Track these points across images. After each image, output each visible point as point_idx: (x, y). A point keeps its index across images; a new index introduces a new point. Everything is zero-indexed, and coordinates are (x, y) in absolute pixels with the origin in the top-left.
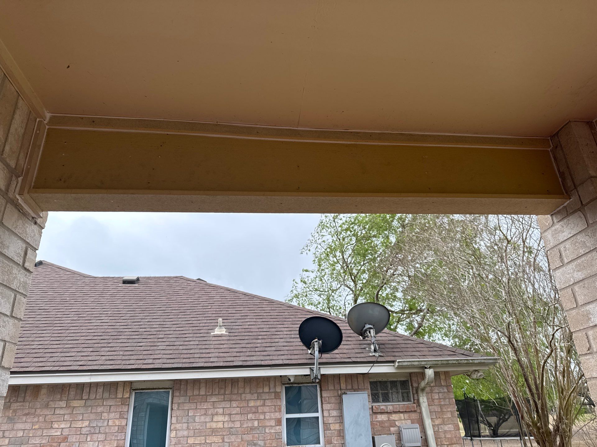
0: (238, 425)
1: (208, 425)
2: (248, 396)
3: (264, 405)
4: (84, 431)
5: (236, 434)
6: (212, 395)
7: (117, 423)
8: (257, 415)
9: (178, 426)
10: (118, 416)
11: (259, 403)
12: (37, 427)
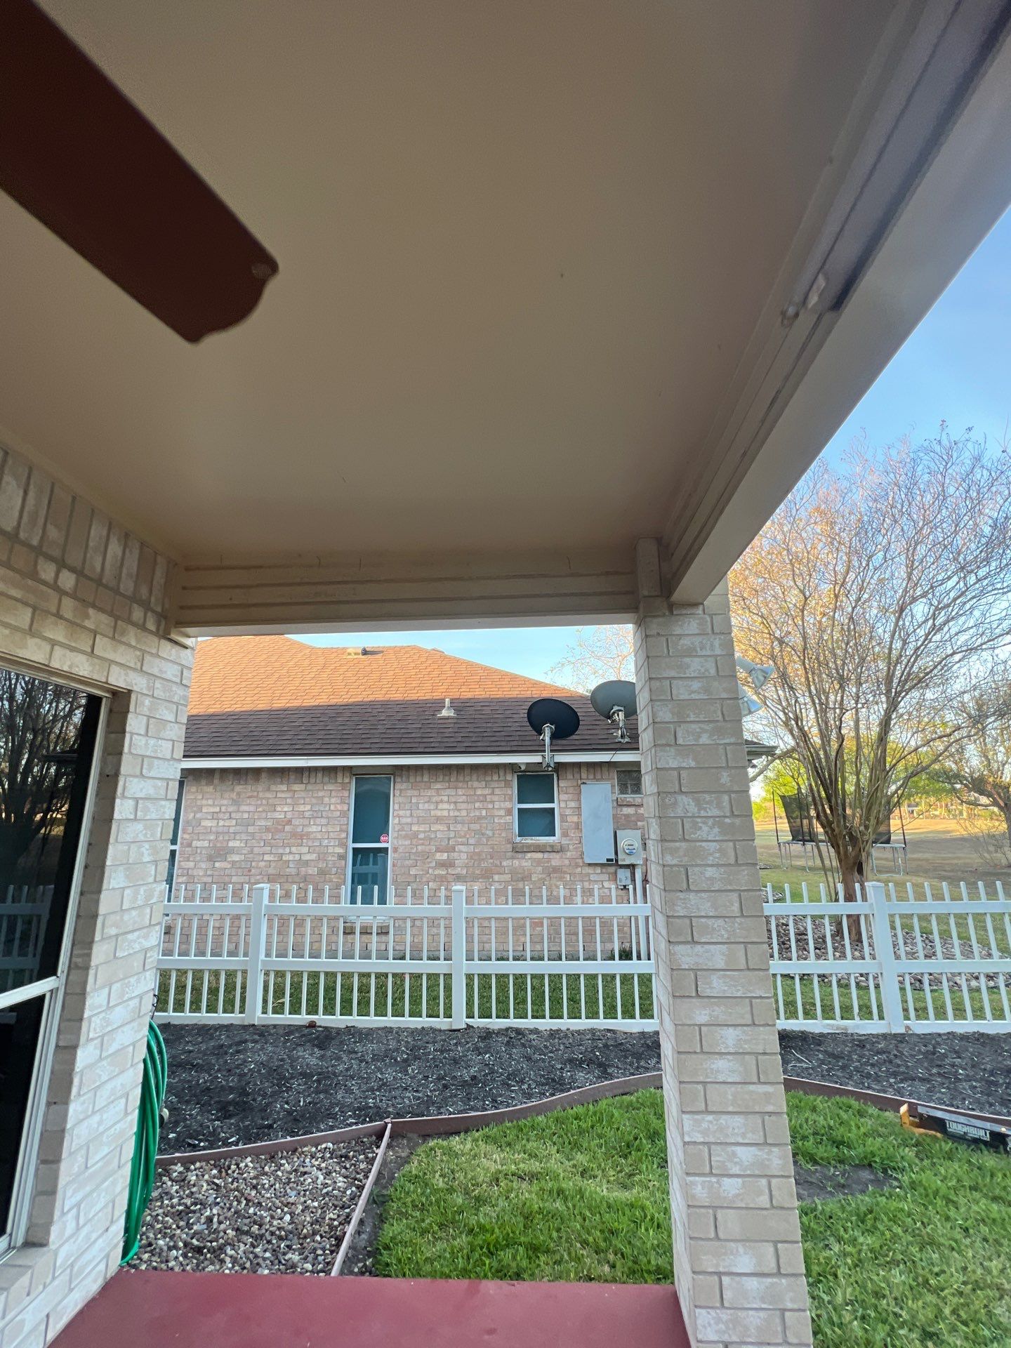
0: (464, 813)
1: (433, 813)
2: (476, 784)
3: (493, 794)
5: (463, 823)
6: (436, 781)
7: (339, 807)
8: (485, 804)
9: (401, 813)
10: (339, 801)
11: (487, 791)
12: (260, 809)
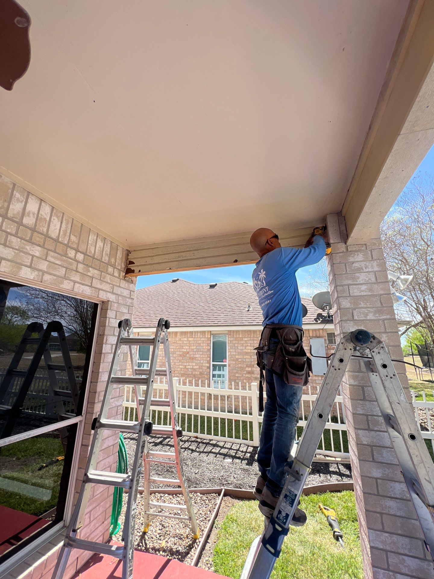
4: (195, 350)
9: (231, 350)
12: (177, 348)
